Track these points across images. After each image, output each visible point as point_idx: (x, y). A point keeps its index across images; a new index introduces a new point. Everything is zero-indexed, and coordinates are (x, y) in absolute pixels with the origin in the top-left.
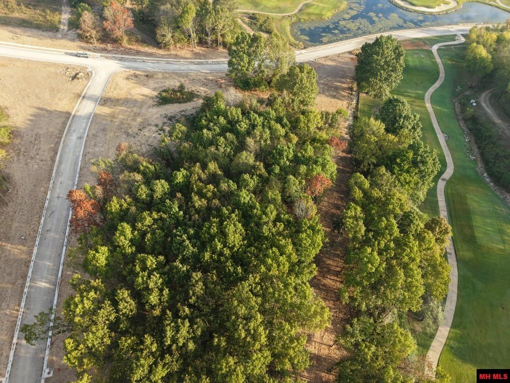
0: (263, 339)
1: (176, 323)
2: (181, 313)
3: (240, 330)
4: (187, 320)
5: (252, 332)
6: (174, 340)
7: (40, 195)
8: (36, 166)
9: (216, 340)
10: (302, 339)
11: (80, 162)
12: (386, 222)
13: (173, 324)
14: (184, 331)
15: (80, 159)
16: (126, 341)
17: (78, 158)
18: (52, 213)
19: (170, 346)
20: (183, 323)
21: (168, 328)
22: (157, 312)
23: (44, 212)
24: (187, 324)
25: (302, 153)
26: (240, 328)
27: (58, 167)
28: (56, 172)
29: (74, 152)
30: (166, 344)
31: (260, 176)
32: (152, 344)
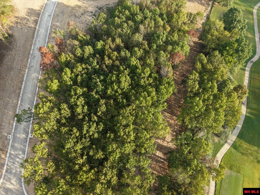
0: (132, 138)
1: (89, 123)
2: (92, 119)
3: (121, 131)
4: (95, 123)
5: (127, 133)
6: (88, 131)
7: (28, 47)
8: (26, 30)
9: (109, 135)
10: (152, 140)
11: (49, 30)
12: (211, 84)
13: (88, 124)
14: (93, 129)
15: (49, 28)
16: (64, 129)
17: (48, 27)
18: (34, 57)
19: (85, 134)
20: (93, 124)
21: (85, 126)
22: (81, 117)
23: (30, 56)
24: (95, 125)
25: (171, 38)
26: (121, 130)
27: (38, 32)
28: (37, 35)
29: (46, 24)
30: (83, 133)
31: (144, 49)
32: (77, 132)
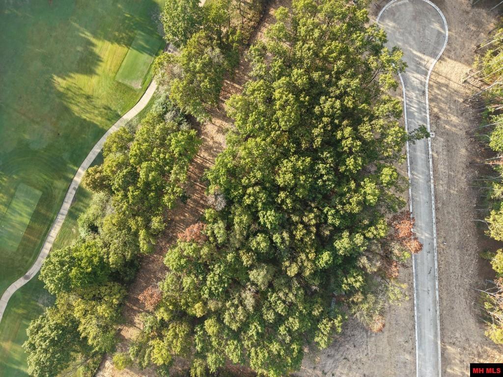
12: (150, 175)
18: (430, 273)
28: (437, 326)
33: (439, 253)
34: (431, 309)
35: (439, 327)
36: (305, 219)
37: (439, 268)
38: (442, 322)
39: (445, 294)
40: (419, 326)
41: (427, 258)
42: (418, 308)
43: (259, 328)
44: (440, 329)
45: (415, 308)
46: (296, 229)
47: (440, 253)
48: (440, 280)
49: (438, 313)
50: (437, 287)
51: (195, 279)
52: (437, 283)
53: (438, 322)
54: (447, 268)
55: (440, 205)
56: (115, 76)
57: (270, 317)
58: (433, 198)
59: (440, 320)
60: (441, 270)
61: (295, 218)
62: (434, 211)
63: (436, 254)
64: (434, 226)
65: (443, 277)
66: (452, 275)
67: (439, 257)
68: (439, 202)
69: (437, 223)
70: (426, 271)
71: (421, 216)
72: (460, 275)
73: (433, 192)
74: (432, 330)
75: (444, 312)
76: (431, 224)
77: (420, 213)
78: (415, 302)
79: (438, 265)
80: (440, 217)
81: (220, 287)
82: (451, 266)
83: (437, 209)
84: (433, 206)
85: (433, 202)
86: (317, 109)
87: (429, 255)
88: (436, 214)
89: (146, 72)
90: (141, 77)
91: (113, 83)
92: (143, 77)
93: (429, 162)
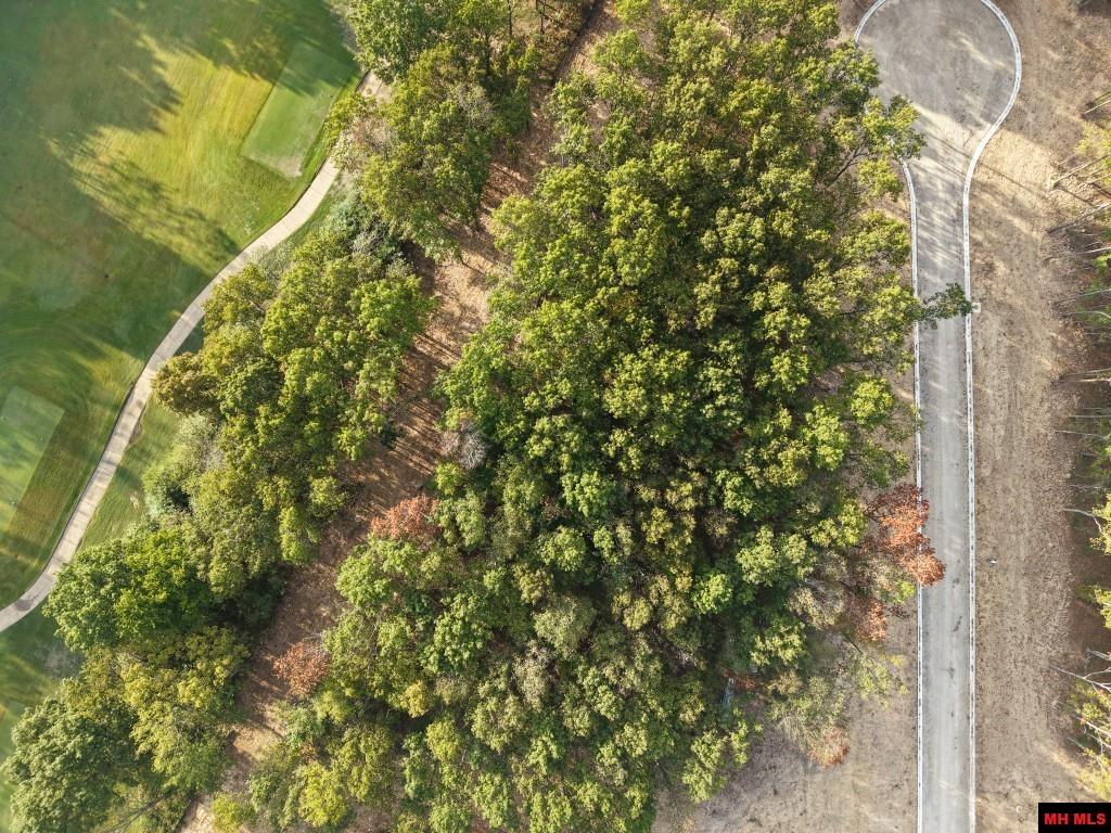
1: (745, 245)
9: (684, 214)
11: (920, 780)
12: (308, 381)
13: (750, 241)
15: (920, 791)
17: (927, 795)
18: (956, 629)
22: (772, 272)
23: (972, 633)
27: (966, 769)
29: (937, 819)
33: (980, 583)
34: (957, 714)
35: (973, 755)
36: (671, 497)
37: (979, 618)
38: (980, 744)
39: (989, 679)
40: (927, 752)
41: (952, 593)
42: (926, 709)
43: (553, 747)
44: (977, 761)
45: (920, 709)
46: (649, 518)
47: (983, 584)
48: (980, 647)
49: (972, 721)
50: (972, 662)
51: (408, 628)
52: (972, 653)
53: (972, 743)
54: (998, 619)
55: (986, 472)
56: (241, 145)
57: (579, 722)
58: (971, 454)
59: (977, 739)
60: (984, 623)
61: (647, 494)
62: (972, 486)
63: (972, 585)
64: (972, 521)
65: (986, 641)
66: (1009, 635)
67: (981, 592)
68: (984, 464)
69: (978, 513)
70: (948, 623)
71: (941, 496)
72: (1026, 636)
73: (971, 442)
74: (957, 763)
75: (987, 721)
76: (963, 516)
77: (941, 488)
78: (920, 696)
79: (978, 612)
80: (985, 501)
81: (466, 648)
82: (1006, 614)
83: (979, 481)
84: (972, 475)
85: (971, 464)
86: (707, 239)
87: (958, 587)
88: (977, 493)
89: (313, 137)
90: (300, 150)
91: (235, 162)
92: (306, 150)
93: (965, 370)
